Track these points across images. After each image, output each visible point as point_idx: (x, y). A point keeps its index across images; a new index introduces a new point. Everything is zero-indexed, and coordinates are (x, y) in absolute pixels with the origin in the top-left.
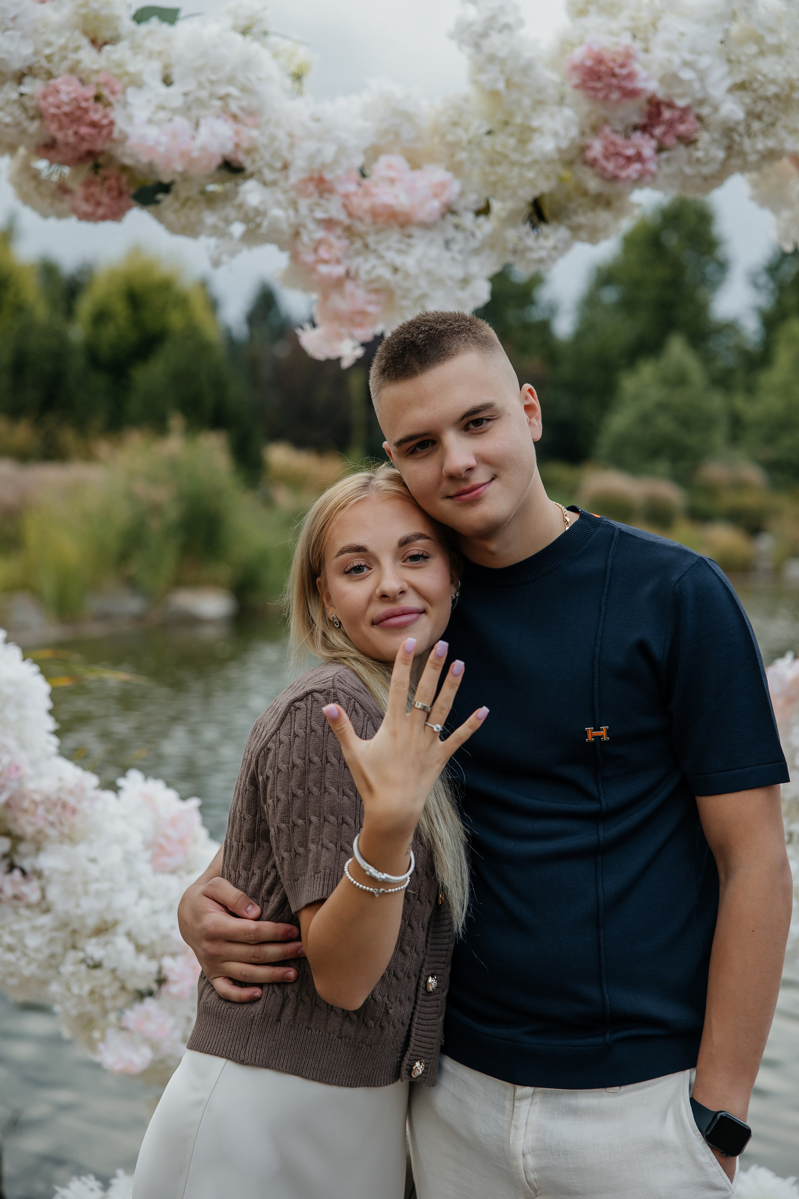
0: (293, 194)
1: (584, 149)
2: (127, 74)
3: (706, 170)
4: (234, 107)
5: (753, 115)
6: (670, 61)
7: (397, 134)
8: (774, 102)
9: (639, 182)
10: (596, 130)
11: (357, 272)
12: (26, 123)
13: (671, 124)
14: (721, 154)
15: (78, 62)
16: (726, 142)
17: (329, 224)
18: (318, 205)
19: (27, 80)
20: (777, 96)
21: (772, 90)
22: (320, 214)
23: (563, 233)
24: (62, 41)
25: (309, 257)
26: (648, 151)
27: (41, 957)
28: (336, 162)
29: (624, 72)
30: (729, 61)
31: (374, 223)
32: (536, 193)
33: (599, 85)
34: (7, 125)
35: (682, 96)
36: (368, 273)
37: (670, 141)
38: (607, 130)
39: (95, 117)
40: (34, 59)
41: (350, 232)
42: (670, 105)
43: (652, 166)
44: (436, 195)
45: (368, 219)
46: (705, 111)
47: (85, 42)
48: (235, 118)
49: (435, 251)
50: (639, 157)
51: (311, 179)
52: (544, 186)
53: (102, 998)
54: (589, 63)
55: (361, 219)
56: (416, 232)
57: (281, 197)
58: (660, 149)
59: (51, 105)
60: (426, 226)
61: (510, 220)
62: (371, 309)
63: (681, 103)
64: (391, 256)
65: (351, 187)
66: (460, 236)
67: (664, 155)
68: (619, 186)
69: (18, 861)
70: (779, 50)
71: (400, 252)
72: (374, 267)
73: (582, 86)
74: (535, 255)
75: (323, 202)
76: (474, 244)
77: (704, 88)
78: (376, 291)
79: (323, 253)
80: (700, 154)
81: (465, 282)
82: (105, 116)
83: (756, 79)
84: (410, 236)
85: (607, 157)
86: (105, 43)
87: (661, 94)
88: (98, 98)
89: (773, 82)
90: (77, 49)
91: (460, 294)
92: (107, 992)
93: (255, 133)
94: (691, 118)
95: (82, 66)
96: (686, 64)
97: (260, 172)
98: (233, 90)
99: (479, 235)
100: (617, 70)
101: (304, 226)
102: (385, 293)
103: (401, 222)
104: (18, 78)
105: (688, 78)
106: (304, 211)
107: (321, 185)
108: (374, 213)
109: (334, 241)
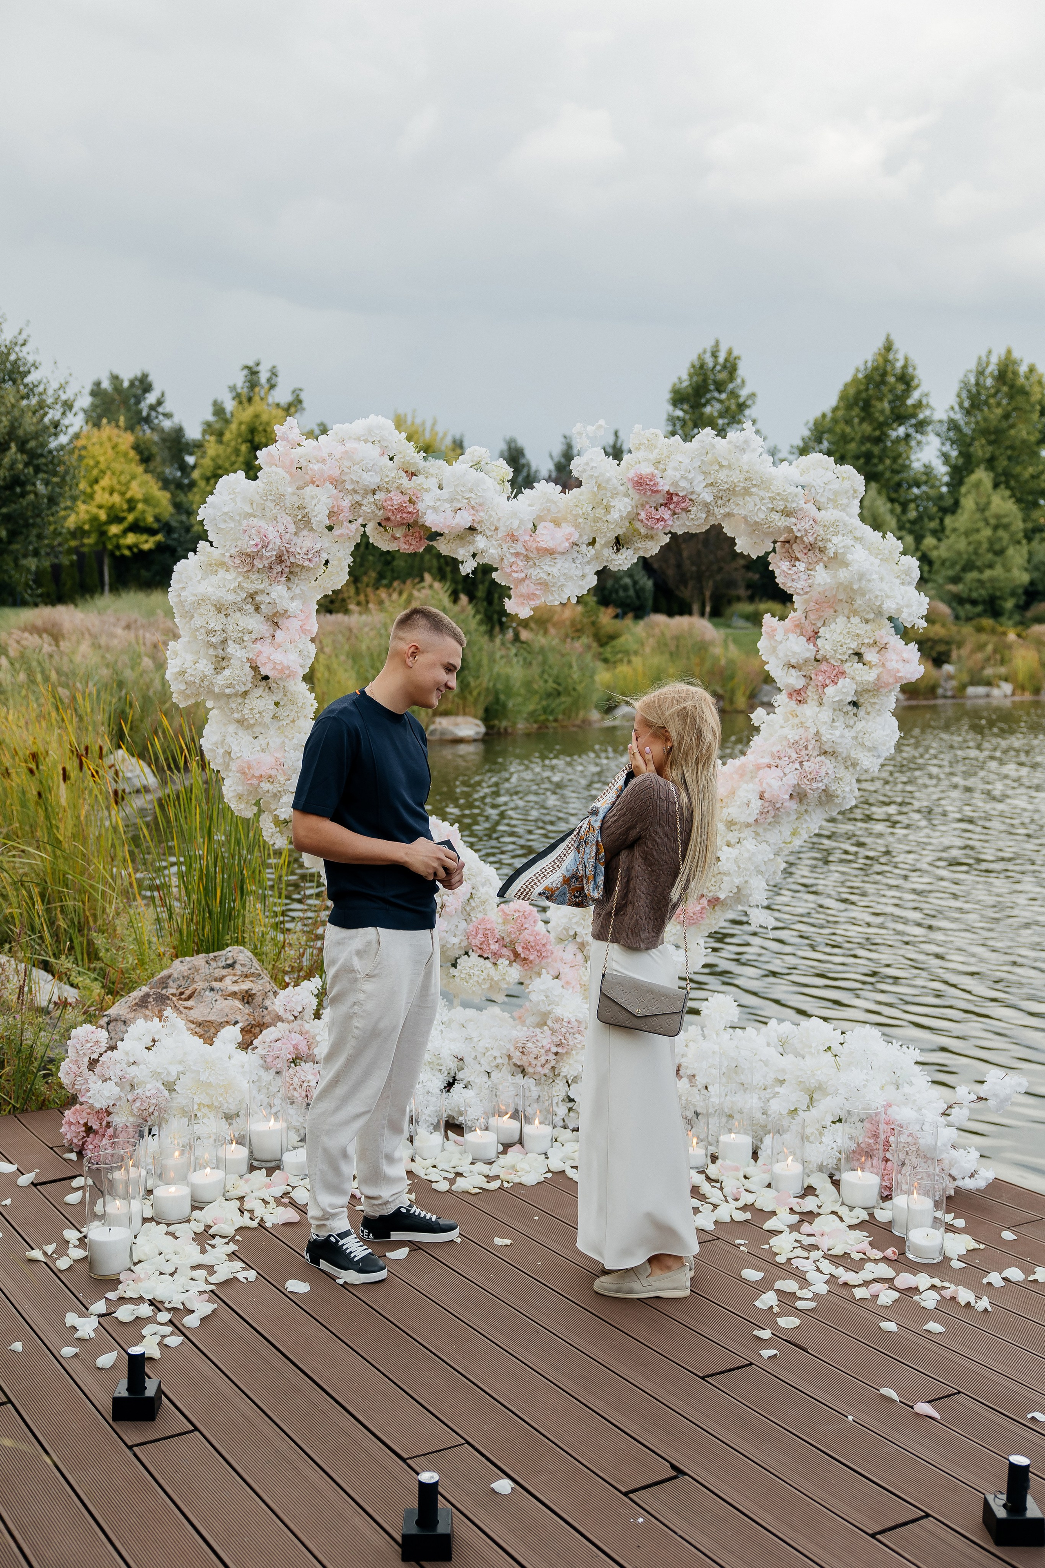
0: (500, 542)
1: (638, 514)
2: (423, 488)
3: (696, 523)
4: (473, 503)
5: (717, 497)
6: (675, 476)
7: (549, 510)
8: (727, 492)
10: (642, 505)
11: (531, 576)
12: (377, 511)
13: (678, 503)
14: (704, 516)
15: (401, 484)
16: (706, 510)
17: (517, 554)
18: (512, 546)
19: (377, 493)
20: (728, 489)
21: (726, 486)
22: (512, 551)
23: (631, 552)
24: (394, 474)
25: (508, 570)
26: (666, 517)
28: (520, 527)
29: (655, 482)
30: (704, 474)
31: (538, 553)
32: (618, 535)
33: (644, 488)
34: (368, 512)
35: (682, 491)
36: (536, 576)
37: (678, 510)
38: (647, 507)
39: (410, 508)
40: (381, 483)
41: (527, 558)
42: (677, 495)
43: (670, 523)
44: (567, 540)
45: (535, 552)
46: (693, 497)
47: (404, 474)
48: (473, 507)
49: (568, 564)
50: (663, 520)
51: (508, 535)
52: (620, 532)
55: (532, 552)
56: (559, 556)
57: (495, 543)
58: (674, 514)
59: (389, 504)
60: (563, 553)
61: (605, 545)
62: (537, 592)
63: (682, 494)
64: (546, 568)
65: (527, 538)
66: (580, 556)
67: (676, 517)
70: (729, 467)
71: (552, 566)
72: (540, 573)
74: (617, 563)
75: (514, 545)
76: (586, 560)
77: (692, 487)
78: (540, 584)
79: (514, 568)
80: (692, 517)
81: (584, 576)
82: (415, 508)
83: (717, 482)
84: (555, 559)
85: (648, 519)
86: (413, 474)
87: (672, 491)
88: (410, 501)
89: (726, 482)
90: (400, 478)
91: (581, 583)
93: (482, 514)
94: (688, 500)
95: (403, 486)
96: (684, 477)
97: (485, 531)
98: (472, 495)
99: (590, 554)
100: (649, 483)
101: (506, 556)
102: (544, 585)
103: (551, 553)
104: (374, 492)
105: (683, 484)
106: (505, 549)
107: (513, 538)
108: (538, 549)
109: (519, 562)
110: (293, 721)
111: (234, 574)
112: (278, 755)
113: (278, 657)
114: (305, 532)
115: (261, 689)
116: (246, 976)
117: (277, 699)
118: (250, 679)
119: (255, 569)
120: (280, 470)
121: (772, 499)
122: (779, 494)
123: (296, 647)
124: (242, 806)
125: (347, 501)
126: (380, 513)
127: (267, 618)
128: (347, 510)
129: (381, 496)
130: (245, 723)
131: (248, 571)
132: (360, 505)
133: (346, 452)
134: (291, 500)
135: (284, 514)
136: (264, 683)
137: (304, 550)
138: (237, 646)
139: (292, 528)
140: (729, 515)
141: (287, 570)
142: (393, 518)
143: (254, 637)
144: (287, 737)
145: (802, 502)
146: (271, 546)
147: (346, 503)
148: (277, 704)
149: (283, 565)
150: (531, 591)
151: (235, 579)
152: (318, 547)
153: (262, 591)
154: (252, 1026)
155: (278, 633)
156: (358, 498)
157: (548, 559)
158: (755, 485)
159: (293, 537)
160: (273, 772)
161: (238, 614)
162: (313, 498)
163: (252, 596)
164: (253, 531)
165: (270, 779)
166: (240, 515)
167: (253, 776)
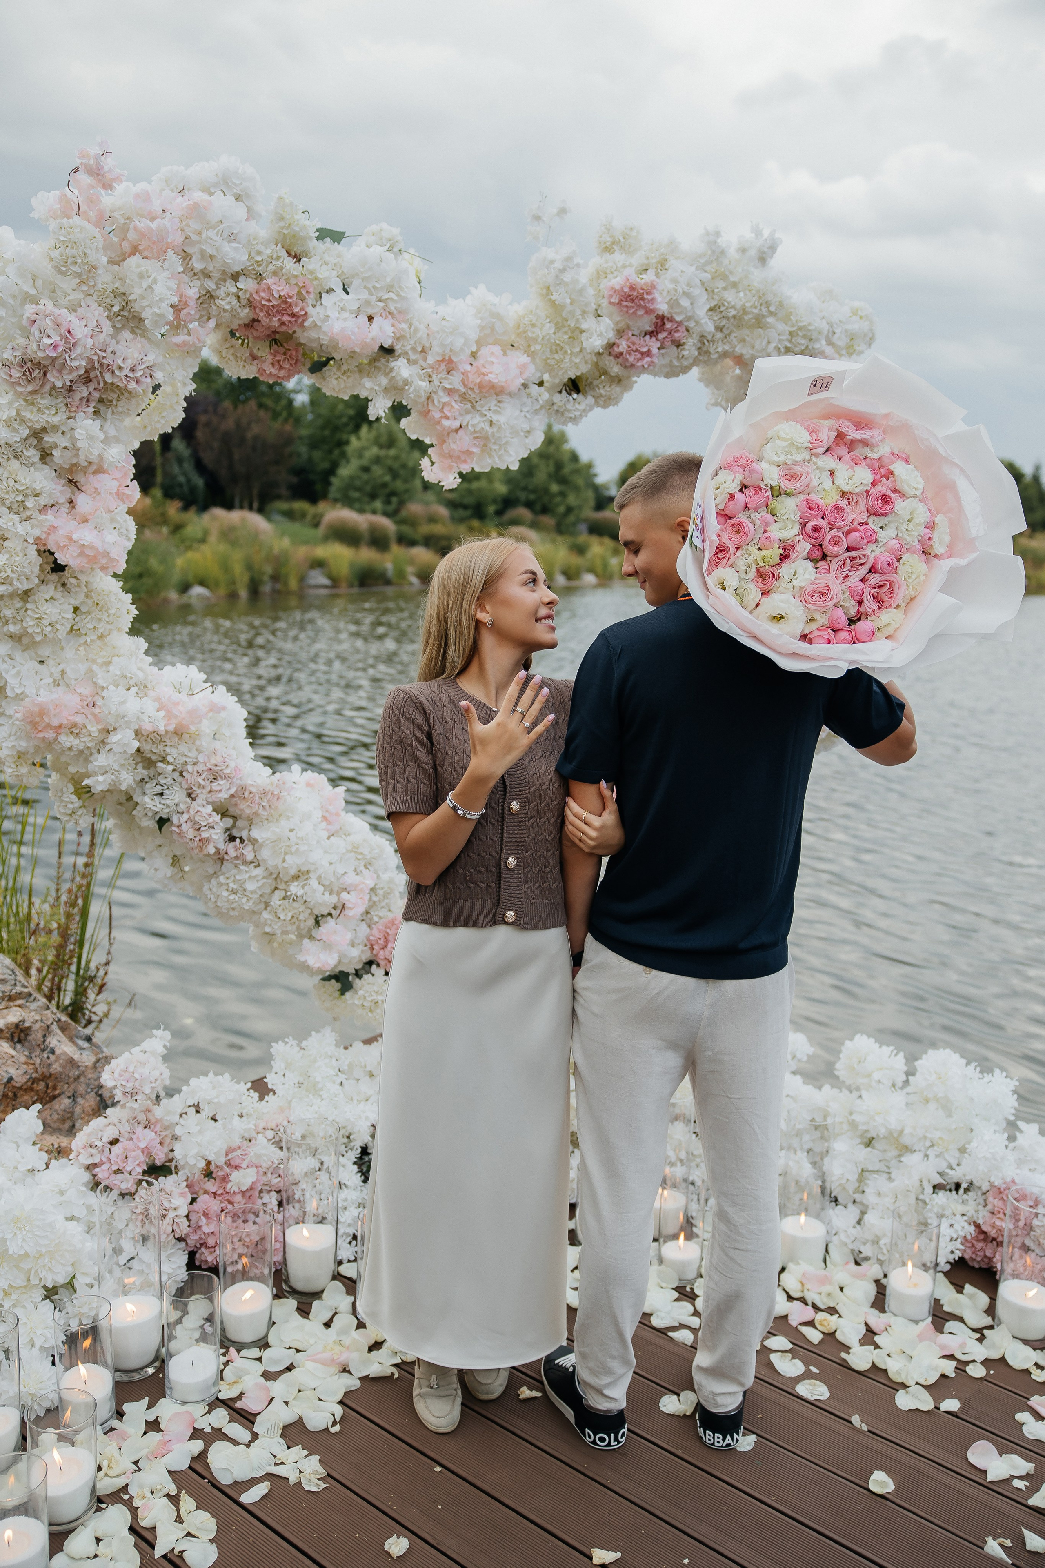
0: (429, 370)
1: (613, 346)
2: (316, 278)
3: (686, 363)
4: (391, 308)
5: (718, 328)
6: (676, 290)
7: (493, 329)
8: (732, 320)
9: (644, 369)
10: (620, 333)
11: (467, 425)
12: (239, 310)
13: (669, 332)
14: (696, 353)
15: (281, 268)
16: (699, 345)
17: (450, 392)
18: (446, 379)
19: (241, 278)
20: (734, 317)
21: (732, 312)
22: (446, 385)
23: (590, 400)
24: (269, 251)
25: (437, 415)
26: (655, 350)
27: (255, 896)
28: (462, 350)
29: (650, 297)
30: (706, 290)
31: (481, 392)
32: (578, 374)
33: (630, 304)
34: (225, 310)
35: (677, 313)
36: (473, 425)
37: (667, 343)
38: (628, 334)
39: (296, 310)
40: (249, 264)
41: (463, 397)
42: (671, 320)
43: (656, 360)
44: (518, 375)
45: (477, 391)
46: (691, 324)
47: (286, 255)
48: (392, 315)
49: (517, 413)
50: (648, 353)
51: (443, 361)
52: (583, 369)
53: (299, 921)
54: (626, 290)
55: (472, 389)
56: (506, 399)
57: (421, 372)
58: (661, 348)
59: (263, 298)
60: (510, 394)
61: (555, 391)
62: (475, 450)
63: (678, 318)
64: (489, 415)
65: (469, 368)
66: (529, 401)
67: (663, 351)
68: (633, 371)
69: (235, 833)
70: (735, 285)
71: (496, 412)
72: (479, 422)
73: (619, 303)
74: (572, 416)
75: (449, 376)
76: (536, 406)
77: (693, 308)
78: (477, 438)
79: (447, 412)
80: (685, 353)
81: (528, 432)
82: (302, 309)
83: (723, 305)
84: (499, 402)
85: (629, 353)
86: (300, 256)
87: (666, 314)
88: (299, 295)
89: (733, 307)
90: (278, 258)
91: (527, 441)
92: (301, 917)
93: (405, 326)
94: (682, 329)
95: (284, 271)
96: (684, 293)
97: (406, 353)
98: (390, 295)
99: (541, 402)
100: (645, 296)
101: (436, 393)
102: (484, 440)
103: (497, 391)
104: (235, 277)
105: (685, 303)
106: (436, 382)
107: (449, 365)
108: (481, 386)
109: (454, 404)
110: (101, 637)
111: (10, 395)
112: (86, 690)
113: (86, 535)
114: (126, 334)
115: (51, 587)
116: (11, 999)
117: (76, 603)
118: (36, 570)
119: (47, 388)
120: (86, 224)
121: (791, 333)
122: (800, 329)
123: (113, 520)
124: (24, 770)
125: (195, 290)
126: (245, 314)
127: (59, 472)
128: (192, 303)
129: (247, 284)
130: (25, 641)
131: (34, 392)
132: (212, 297)
133: (196, 206)
134: (104, 279)
135: (90, 301)
136: (54, 577)
137: (129, 363)
138: (16, 518)
139: (107, 326)
140: (725, 355)
141: (96, 395)
142: (265, 321)
143: (42, 501)
144: (94, 661)
145: (824, 342)
146: (79, 350)
147: (193, 292)
148: (76, 609)
149: (92, 386)
150: (465, 448)
151: (10, 403)
152: (151, 358)
153: (55, 428)
154: (34, 1081)
155: (82, 500)
156: (211, 285)
157: (492, 404)
158: (772, 314)
159: (108, 339)
160: (79, 719)
161: (15, 464)
162: (141, 276)
163: (37, 434)
164: (48, 321)
165: (74, 729)
166: (14, 297)
167: (49, 726)
